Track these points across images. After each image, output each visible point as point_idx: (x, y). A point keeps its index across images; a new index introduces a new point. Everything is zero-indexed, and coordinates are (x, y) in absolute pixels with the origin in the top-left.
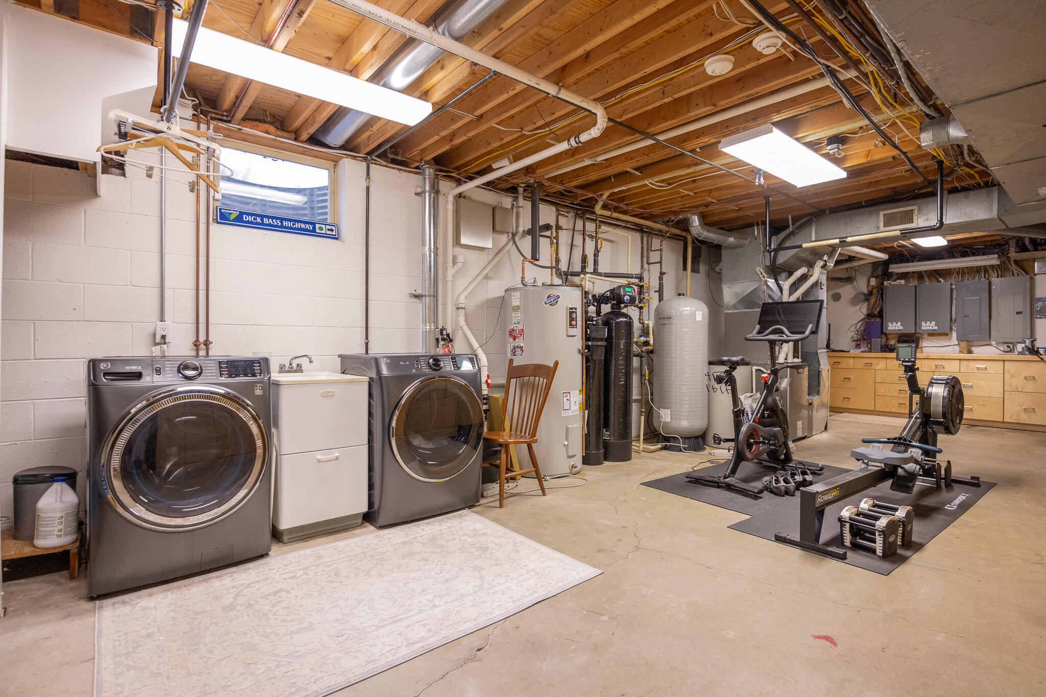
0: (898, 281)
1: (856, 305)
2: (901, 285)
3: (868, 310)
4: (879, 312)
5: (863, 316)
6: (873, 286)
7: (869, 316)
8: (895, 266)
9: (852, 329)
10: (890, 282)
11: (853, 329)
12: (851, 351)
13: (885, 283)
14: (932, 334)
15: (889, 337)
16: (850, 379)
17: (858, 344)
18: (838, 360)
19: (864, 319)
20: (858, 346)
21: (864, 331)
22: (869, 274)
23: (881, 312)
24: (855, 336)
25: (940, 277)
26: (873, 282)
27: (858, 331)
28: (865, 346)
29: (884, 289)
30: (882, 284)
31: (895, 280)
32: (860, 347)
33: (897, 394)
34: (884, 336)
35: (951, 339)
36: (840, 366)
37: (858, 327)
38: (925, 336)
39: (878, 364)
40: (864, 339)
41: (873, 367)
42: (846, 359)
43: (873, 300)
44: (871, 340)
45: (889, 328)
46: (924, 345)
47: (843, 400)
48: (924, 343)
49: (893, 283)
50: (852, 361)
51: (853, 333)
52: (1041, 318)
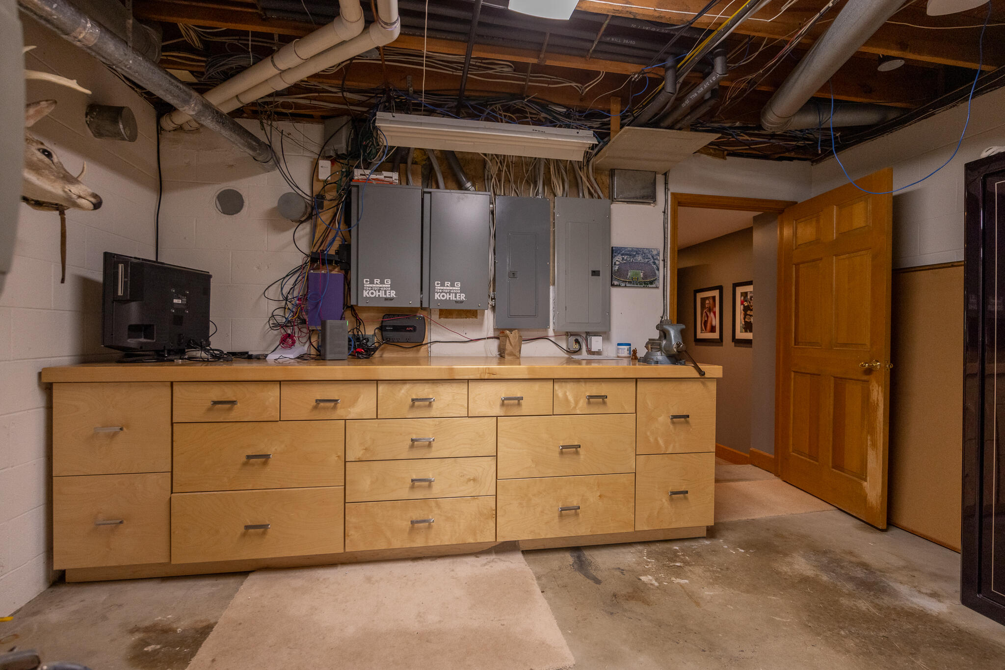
0: (386, 174)
1: (284, 230)
2: (391, 183)
3: (312, 243)
4: (337, 252)
5: (298, 260)
6: (325, 182)
7: (316, 259)
8: (388, 115)
9: (271, 294)
10: (367, 172)
11: (273, 293)
12: (271, 357)
13: (358, 174)
14: (450, 313)
15: (363, 316)
16: (267, 457)
17: (289, 336)
18: (229, 393)
19: (302, 267)
20: (287, 341)
21: (303, 298)
22: (317, 150)
23: (345, 248)
24: (280, 312)
25: (468, 180)
26: (325, 170)
27: (286, 299)
28: (304, 340)
29: (354, 190)
30: (349, 174)
31: (378, 170)
32: (294, 343)
33: (404, 493)
34: (348, 313)
35: (481, 324)
36: (236, 414)
37: (286, 290)
38: (435, 317)
39: (354, 401)
40: (304, 322)
41: (340, 412)
42: (252, 388)
43: (325, 217)
44: (324, 325)
45: (365, 294)
46: (434, 338)
47: (244, 535)
48: (434, 334)
49: (373, 176)
50: (272, 394)
51: (273, 306)
52: (619, 286)
